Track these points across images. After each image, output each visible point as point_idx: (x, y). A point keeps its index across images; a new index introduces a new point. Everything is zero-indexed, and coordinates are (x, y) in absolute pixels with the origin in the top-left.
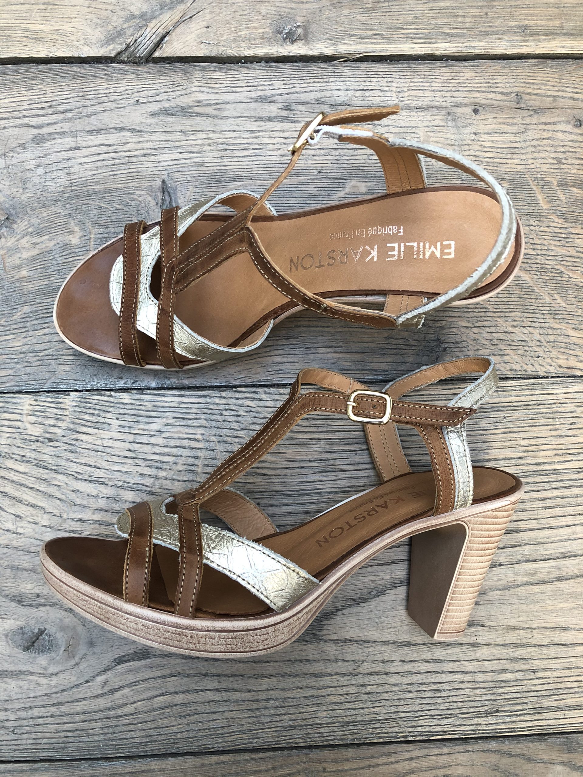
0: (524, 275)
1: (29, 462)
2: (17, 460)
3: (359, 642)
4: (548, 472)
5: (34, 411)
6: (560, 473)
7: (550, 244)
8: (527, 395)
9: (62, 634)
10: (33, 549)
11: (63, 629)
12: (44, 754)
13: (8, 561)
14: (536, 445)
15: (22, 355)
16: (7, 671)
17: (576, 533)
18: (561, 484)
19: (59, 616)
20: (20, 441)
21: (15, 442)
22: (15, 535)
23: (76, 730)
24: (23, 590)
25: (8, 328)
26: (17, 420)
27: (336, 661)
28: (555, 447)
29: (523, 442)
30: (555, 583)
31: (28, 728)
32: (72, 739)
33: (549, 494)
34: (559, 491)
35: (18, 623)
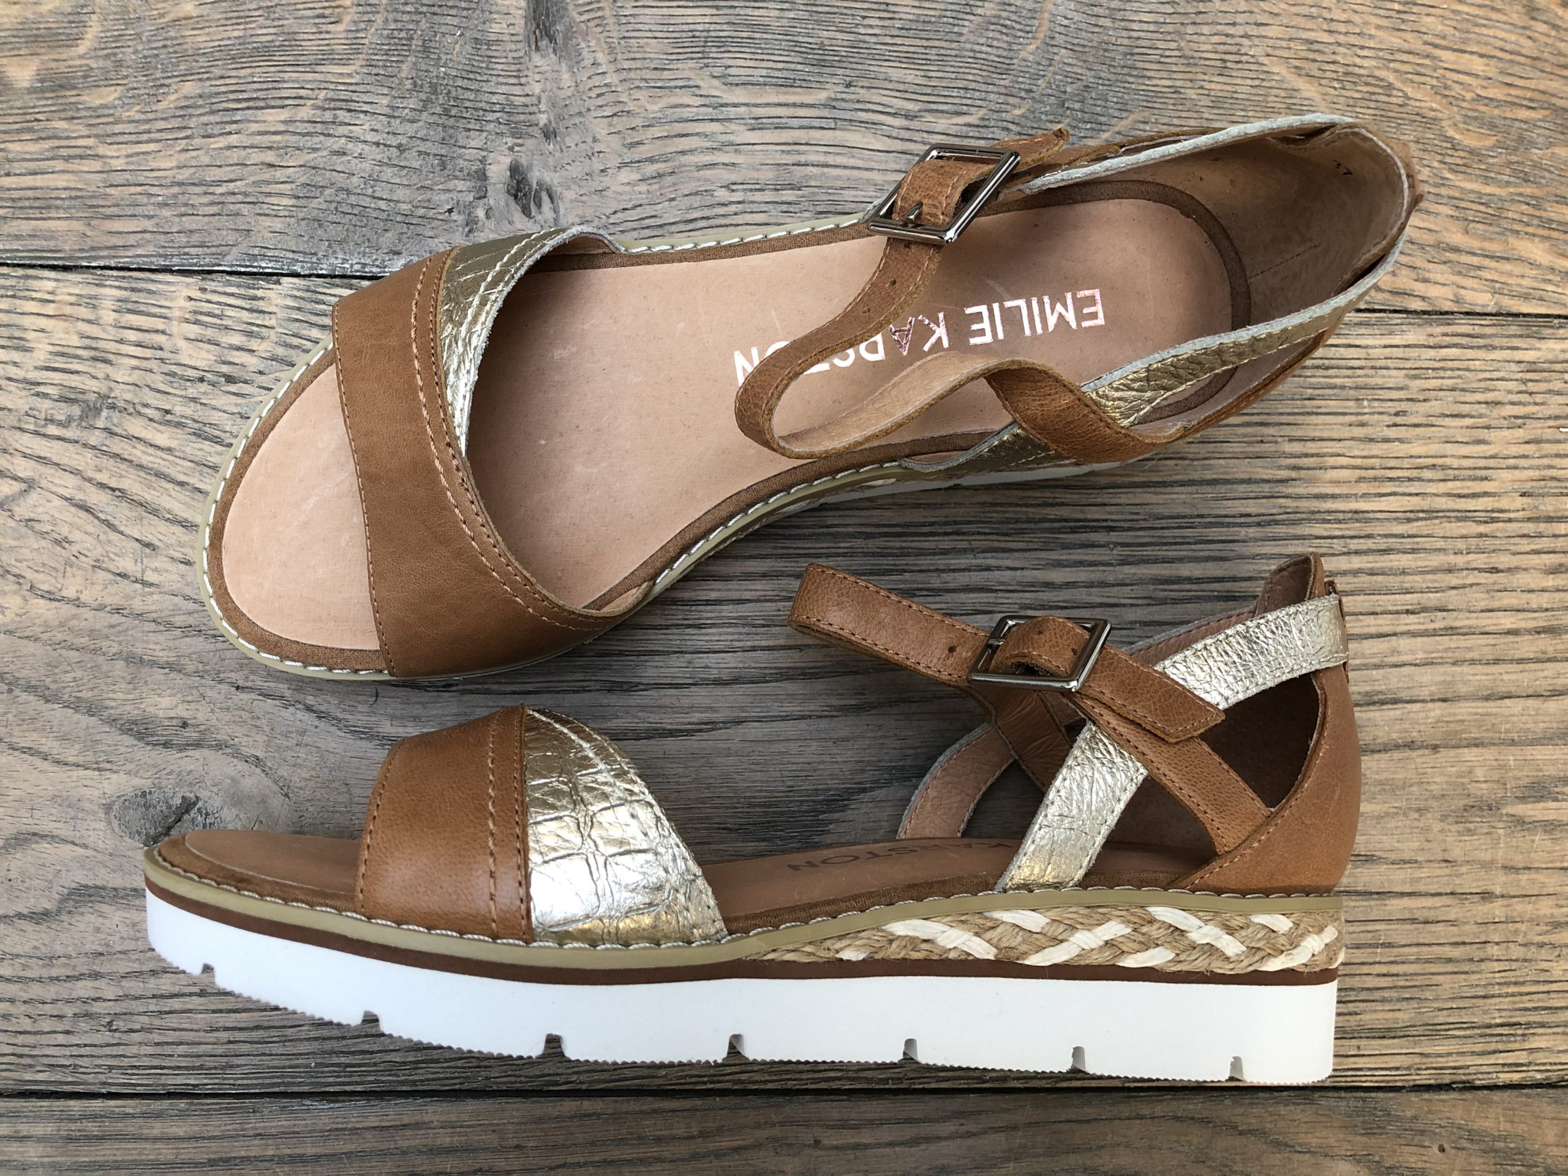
0: (1308, 86)
1: (179, 425)
2: (151, 420)
4: (1341, 516)
5: (195, 312)
6: (1368, 521)
7: (1366, 23)
9: (235, 811)
10: (179, 620)
11: (237, 800)
12: (179, 1080)
13: (120, 643)
15: (176, 190)
16: (103, 888)
17: (1399, 653)
18: (1369, 544)
19: (230, 771)
20: (161, 378)
21: (149, 378)
22: (138, 586)
23: (257, 1028)
24: (151, 709)
25: (147, 127)
26: (157, 331)
28: (1359, 462)
29: (1288, 448)
31: (145, 1020)
32: (245, 1048)
34: (1365, 558)
35: (137, 782)
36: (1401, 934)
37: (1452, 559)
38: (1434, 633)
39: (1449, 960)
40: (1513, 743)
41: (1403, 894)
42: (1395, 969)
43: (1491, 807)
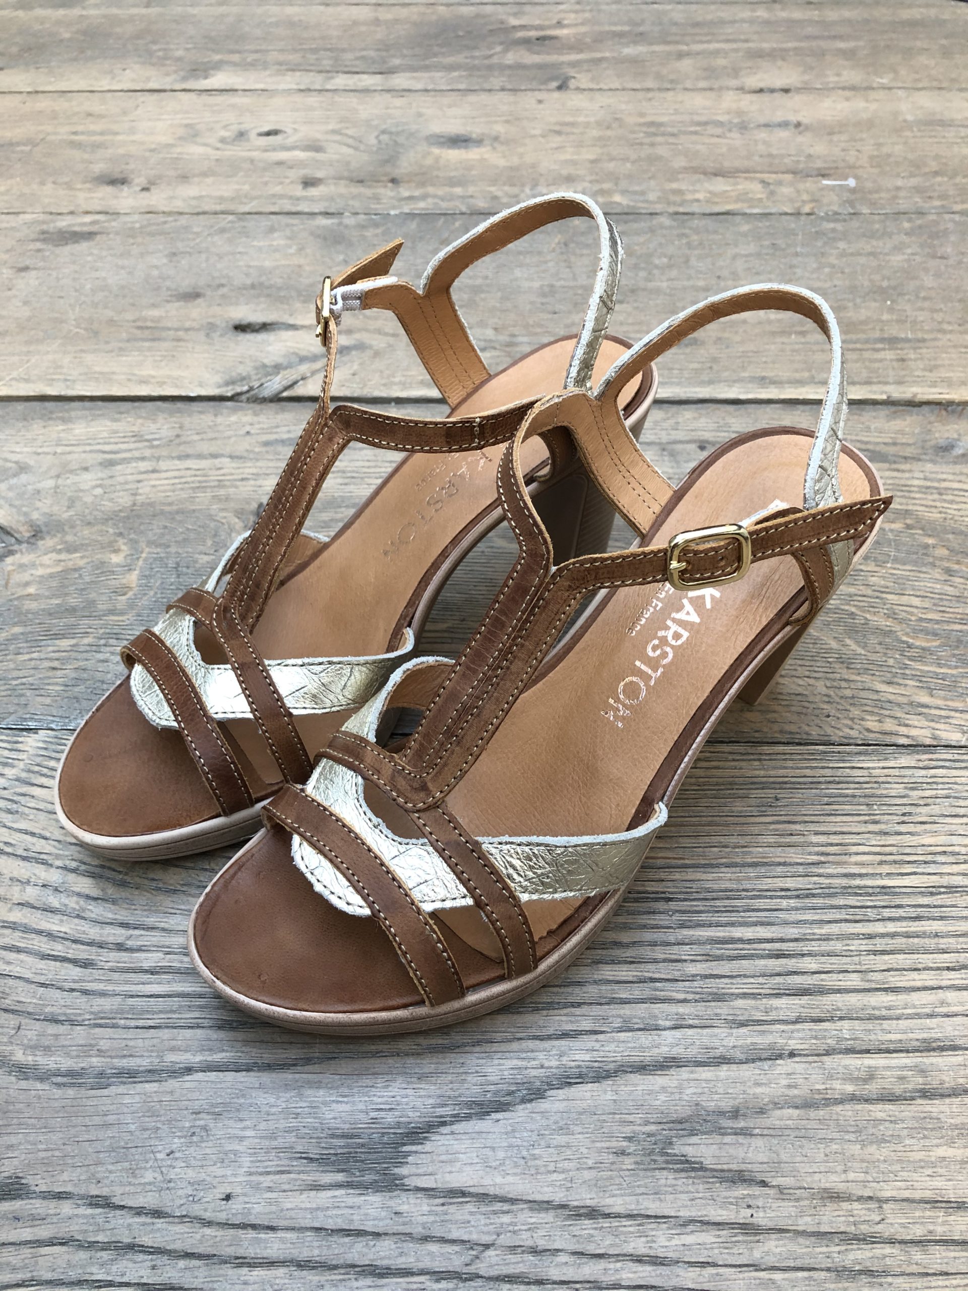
3: (483, 1198)
8: (816, 767)
14: (841, 844)
27: (426, 1239)
30: (919, 1101)
33: (879, 928)
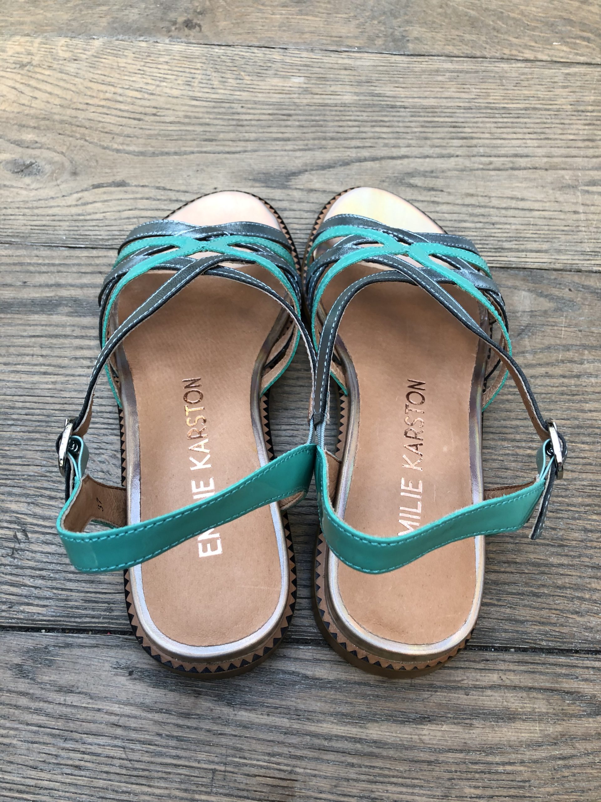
36: (540, 222)
37: (545, 121)
38: (541, 139)
39: (563, 231)
40: (579, 169)
41: (539, 210)
42: (538, 232)
43: (574, 187)
